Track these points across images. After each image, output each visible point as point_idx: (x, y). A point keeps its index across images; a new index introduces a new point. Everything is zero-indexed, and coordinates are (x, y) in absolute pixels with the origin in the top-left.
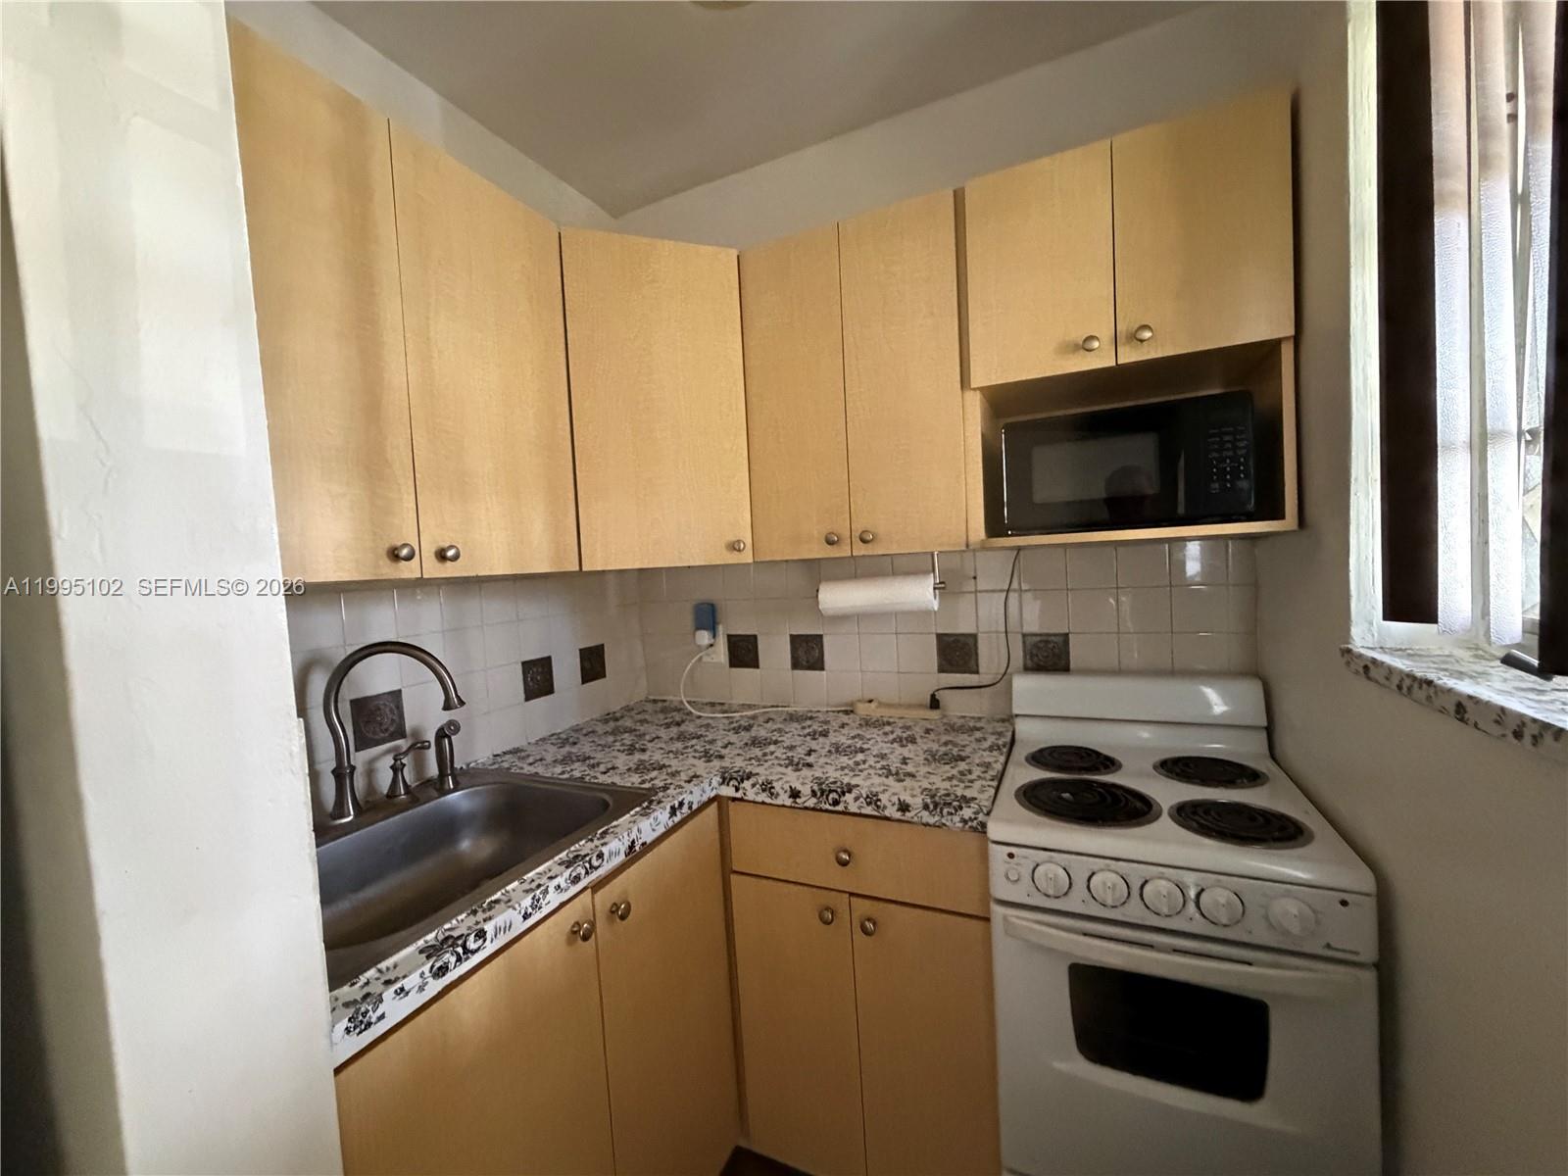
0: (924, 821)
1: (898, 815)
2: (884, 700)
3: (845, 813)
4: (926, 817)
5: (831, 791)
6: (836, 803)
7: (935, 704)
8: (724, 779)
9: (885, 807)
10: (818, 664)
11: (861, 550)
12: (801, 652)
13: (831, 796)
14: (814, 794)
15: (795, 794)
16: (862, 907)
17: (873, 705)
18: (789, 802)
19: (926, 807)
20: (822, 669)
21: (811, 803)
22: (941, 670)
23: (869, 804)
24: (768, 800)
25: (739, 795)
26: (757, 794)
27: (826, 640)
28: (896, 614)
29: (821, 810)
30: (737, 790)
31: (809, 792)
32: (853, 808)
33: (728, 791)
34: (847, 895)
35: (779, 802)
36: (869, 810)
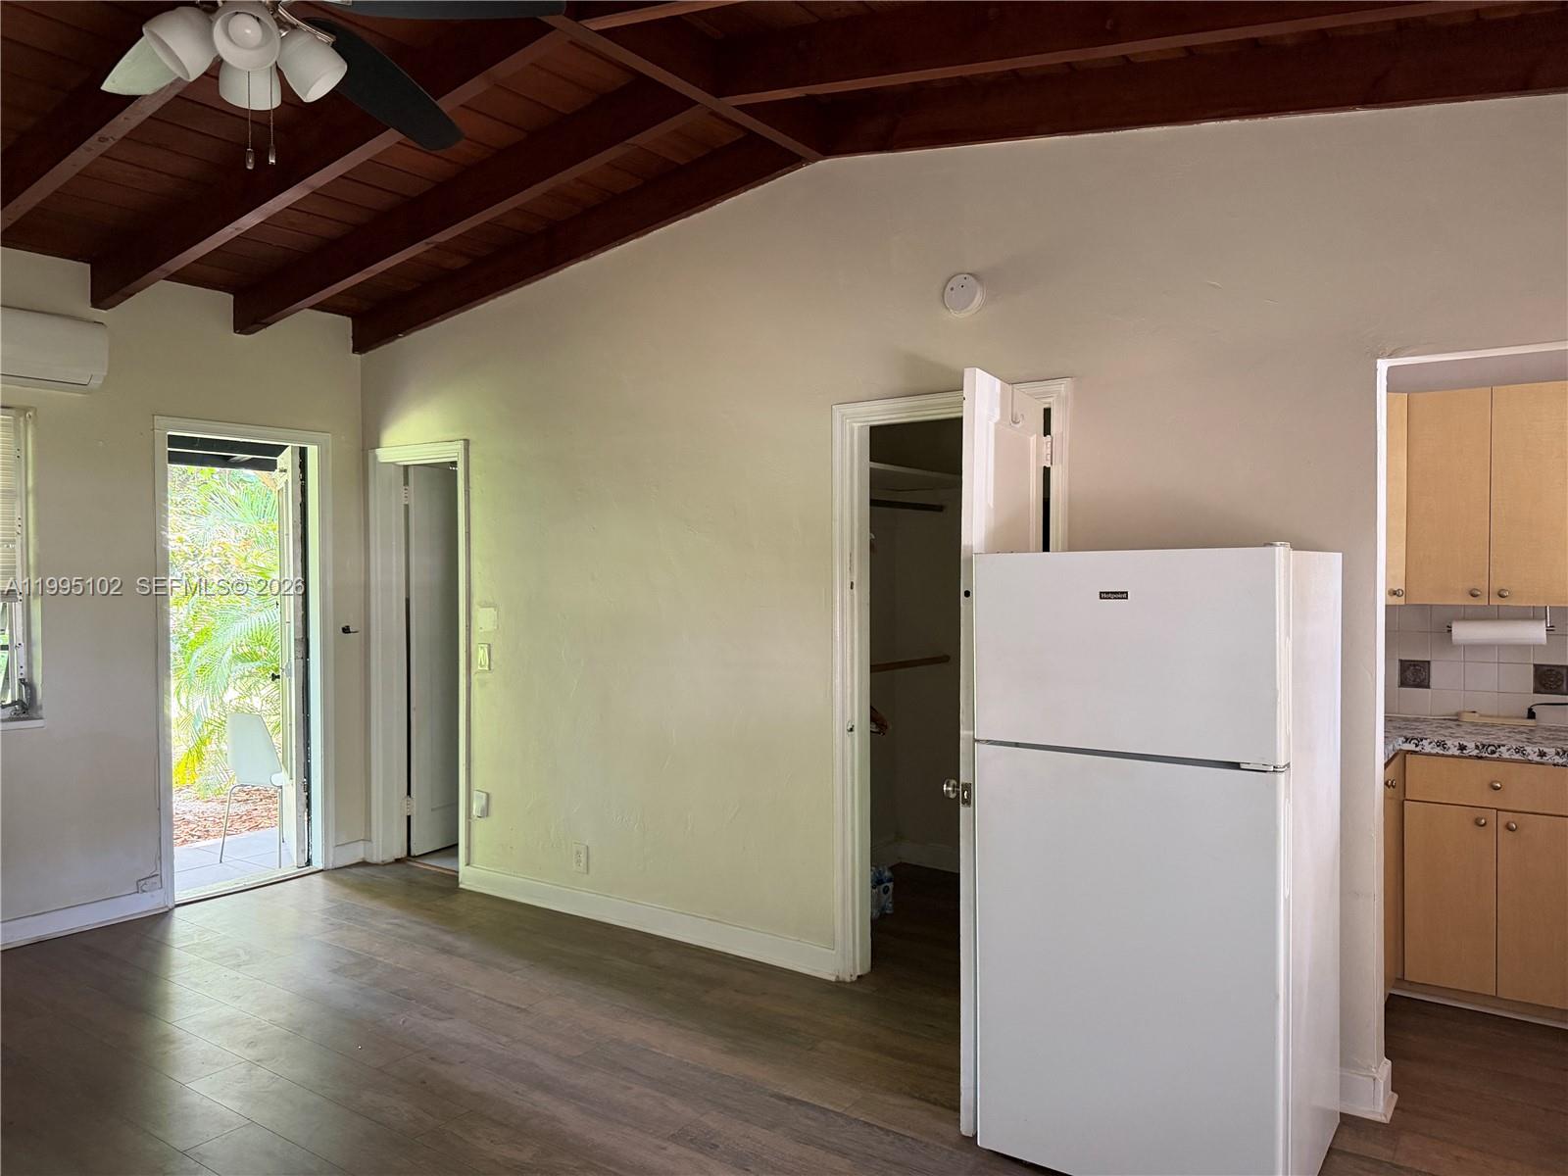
0: (1556, 762)
1: (1538, 759)
2: (1482, 713)
3: (1500, 759)
4: (1558, 760)
5: (1489, 746)
6: (1493, 752)
7: (1531, 715)
8: (1407, 740)
9: (1529, 754)
10: (1424, 684)
11: (1496, 601)
12: (1409, 674)
13: (1489, 749)
14: (1477, 747)
15: (1462, 748)
16: (1504, 817)
17: (1476, 715)
18: (1457, 753)
19: (1558, 754)
20: (1428, 687)
21: (1475, 752)
22: (1536, 691)
23: (1517, 753)
24: (1441, 752)
25: (1417, 749)
26: (1432, 748)
27: (1433, 666)
28: (1498, 646)
29: (1481, 758)
30: (1417, 746)
31: (1473, 746)
32: (1506, 755)
33: (1411, 747)
34: (1495, 811)
35: (1450, 753)
36: (1517, 757)
